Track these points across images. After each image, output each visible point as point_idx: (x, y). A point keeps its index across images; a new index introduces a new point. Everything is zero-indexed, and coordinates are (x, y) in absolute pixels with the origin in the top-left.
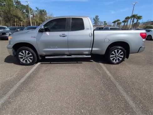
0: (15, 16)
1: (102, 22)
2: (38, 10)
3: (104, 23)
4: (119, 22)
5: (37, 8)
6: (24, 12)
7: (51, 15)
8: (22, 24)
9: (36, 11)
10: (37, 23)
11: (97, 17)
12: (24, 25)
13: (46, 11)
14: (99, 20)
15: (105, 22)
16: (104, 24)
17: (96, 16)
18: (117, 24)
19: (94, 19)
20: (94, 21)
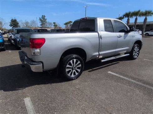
1: (50, 24)
3: (53, 24)
11: (43, 17)
14: (47, 21)
15: (54, 23)
16: (54, 26)
17: (43, 16)
19: (40, 20)
20: (40, 22)
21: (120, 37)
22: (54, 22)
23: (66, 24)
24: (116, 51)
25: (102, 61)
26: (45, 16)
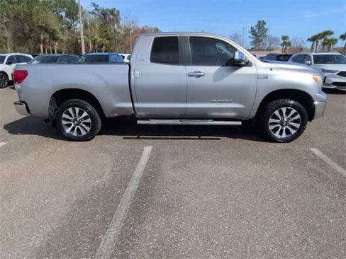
0: (41, 26)
1: (276, 40)
2: (96, 9)
3: (282, 41)
4: (329, 37)
5: (94, 5)
6: (61, 17)
7: (133, 22)
8: (56, 48)
9: (93, 13)
10: (94, 44)
11: (261, 25)
12: (62, 49)
13: (118, 11)
14: (268, 33)
15: (284, 38)
16: (282, 45)
17: (260, 22)
18: (324, 44)
19: (253, 32)
20: (252, 36)
21: (199, 76)
22: (285, 35)
23: (314, 39)
24: (186, 108)
25: (139, 122)
26: (264, 23)
